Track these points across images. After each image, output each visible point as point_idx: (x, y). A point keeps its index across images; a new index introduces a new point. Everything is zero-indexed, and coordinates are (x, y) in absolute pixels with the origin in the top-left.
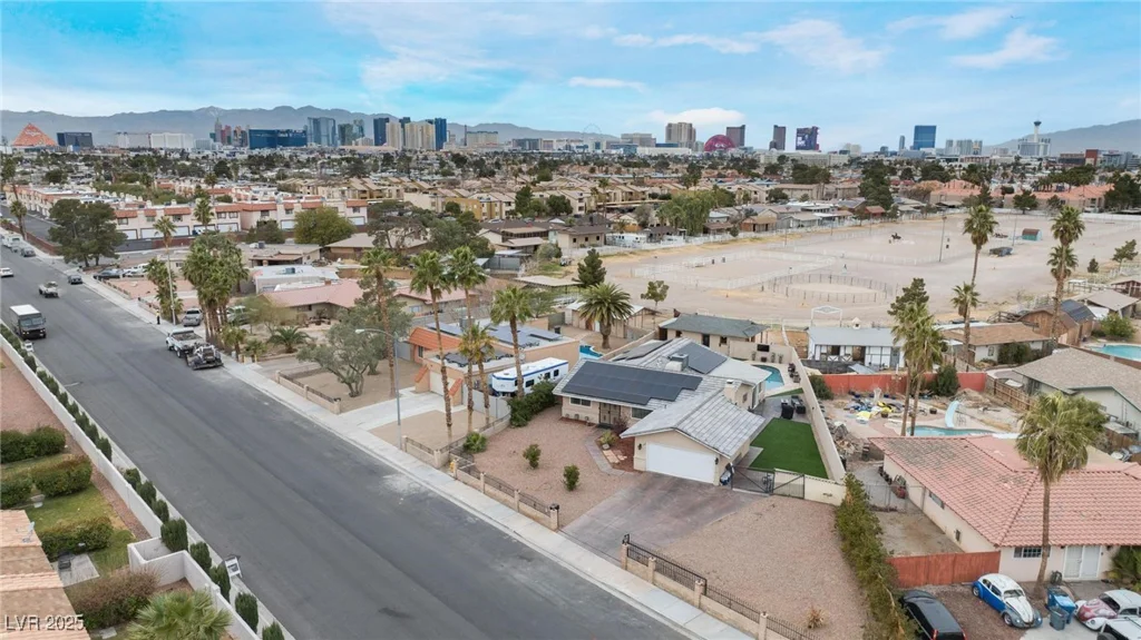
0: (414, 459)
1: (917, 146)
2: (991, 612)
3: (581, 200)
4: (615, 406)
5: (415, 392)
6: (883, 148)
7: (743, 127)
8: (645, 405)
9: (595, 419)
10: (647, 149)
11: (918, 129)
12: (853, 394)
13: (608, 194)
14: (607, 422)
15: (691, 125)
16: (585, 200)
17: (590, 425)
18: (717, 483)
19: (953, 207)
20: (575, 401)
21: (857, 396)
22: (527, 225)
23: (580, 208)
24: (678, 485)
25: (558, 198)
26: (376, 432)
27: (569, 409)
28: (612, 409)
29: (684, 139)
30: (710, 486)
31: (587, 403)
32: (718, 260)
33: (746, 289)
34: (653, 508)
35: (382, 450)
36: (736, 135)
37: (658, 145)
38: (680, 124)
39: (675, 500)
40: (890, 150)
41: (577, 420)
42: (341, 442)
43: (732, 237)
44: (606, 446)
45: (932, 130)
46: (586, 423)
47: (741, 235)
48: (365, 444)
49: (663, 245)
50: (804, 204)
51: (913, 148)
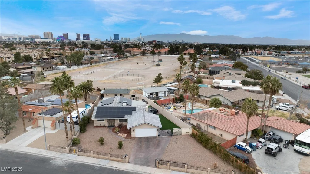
0: (56, 152)
1: (115, 39)
2: (242, 152)
3: (35, 56)
4: (113, 120)
5: (32, 128)
6: (106, 40)
7: (67, 34)
8: (124, 118)
9: (107, 125)
10: (39, 40)
11: (114, 35)
12: (163, 105)
13: (41, 54)
14: (111, 125)
15: (51, 33)
16: (36, 56)
17: (106, 127)
18: (158, 136)
19: (137, 54)
20: (98, 120)
21: (165, 105)
22: (24, 65)
23: (35, 59)
24: (147, 139)
25: (27, 55)
26: (30, 145)
27: (97, 123)
28: (112, 121)
29: (50, 37)
30: (156, 137)
31: (103, 120)
32: (92, 72)
33: (108, 80)
34: (148, 148)
35: (39, 152)
36: (66, 36)
37: (42, 39)
38: (48, 33)
39: (151, 144)
40: (108, 40)
41: (101, 126)
42: (17, 153)
43: (90, 65)
44: (118, 132)
45: (118, 35)
46: (104, 126)
47: (93, 64)
48: (30, 152)
49: (72, 68)
50: (103, 55)
51: (114, 40)
